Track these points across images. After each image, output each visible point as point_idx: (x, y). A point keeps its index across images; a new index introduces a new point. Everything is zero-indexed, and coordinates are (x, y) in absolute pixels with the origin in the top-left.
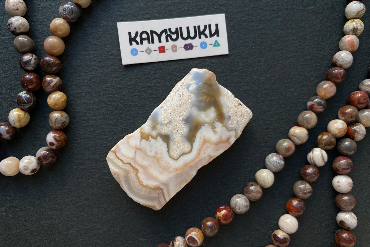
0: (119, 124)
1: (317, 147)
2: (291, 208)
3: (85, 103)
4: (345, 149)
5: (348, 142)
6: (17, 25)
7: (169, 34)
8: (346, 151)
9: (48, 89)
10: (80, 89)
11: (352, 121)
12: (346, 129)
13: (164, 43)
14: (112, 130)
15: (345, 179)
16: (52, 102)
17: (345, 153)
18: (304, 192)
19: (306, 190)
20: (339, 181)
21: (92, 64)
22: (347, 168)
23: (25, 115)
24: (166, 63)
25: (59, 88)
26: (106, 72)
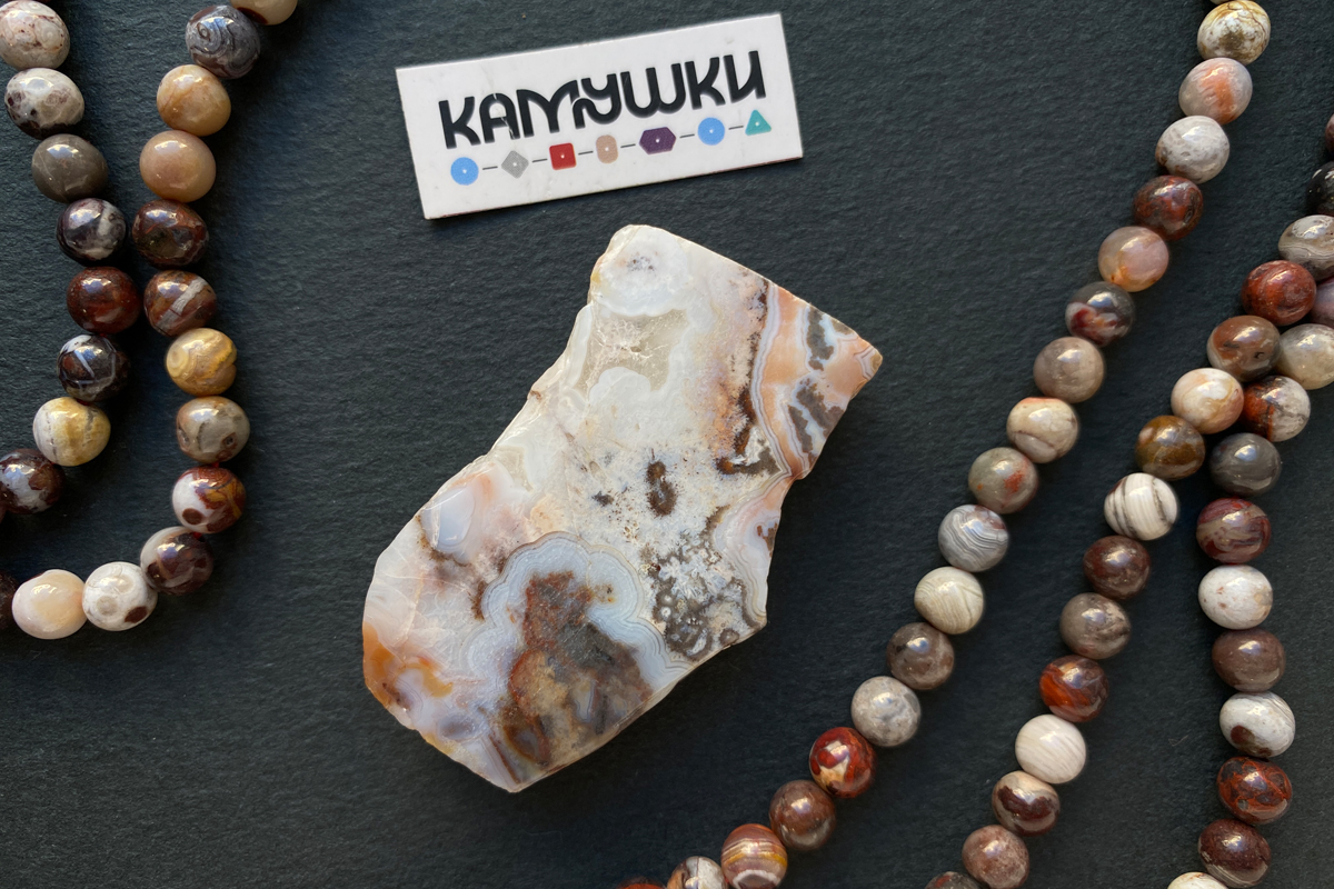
0: (426, 432)
1: (1140, 470)
2: (1059, 693)
3: (299, 364)
4: (1238, 473)
5: (1249, 447)
6: (40, 100)
7: (584, 100)
8: (1244, 478)
9: (167, 322)
10: (280, 315)
11: (1257, 371)
12: (1240, 398)
13: (568, 132)
14: (403, 455)
15: (1242, 579)
16: (182, 367)
17: (1241, 487)
18: (1099, 635)
19: (1108, 626)
20: (1222, 588)
21: (317, 224)
22: (1249, 540)
23: (91, 418)
24: (581, 203)
25: (207, 316)
26: (367, 249)
